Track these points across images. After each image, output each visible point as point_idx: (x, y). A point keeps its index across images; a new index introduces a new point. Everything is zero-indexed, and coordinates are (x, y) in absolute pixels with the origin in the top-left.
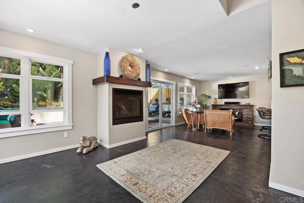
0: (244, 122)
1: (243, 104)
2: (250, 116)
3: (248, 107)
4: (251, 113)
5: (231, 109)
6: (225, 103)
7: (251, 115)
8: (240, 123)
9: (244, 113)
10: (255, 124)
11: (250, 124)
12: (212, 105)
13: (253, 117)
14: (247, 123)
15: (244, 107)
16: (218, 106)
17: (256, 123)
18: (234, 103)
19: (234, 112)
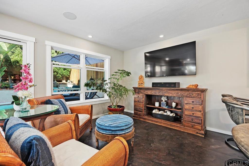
0: (186, 125)
1: (183, 86)
2: (199, 114)
3: (195, 94)
4: (201, 107)
5: (164, 96)
6: (153, 84)
7: (200, 111)
8: (178, 125)
9: (187, 107)
10: (208, 128)
11: (198, 131)
12: (133, 88)
13: (204, 114)
14: (192, 127)
15: (186, 93)
16: (142, 91)
17: (210, 126)
18: (167, 85)
19: (169, 101)
